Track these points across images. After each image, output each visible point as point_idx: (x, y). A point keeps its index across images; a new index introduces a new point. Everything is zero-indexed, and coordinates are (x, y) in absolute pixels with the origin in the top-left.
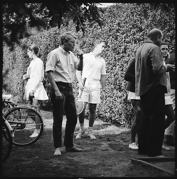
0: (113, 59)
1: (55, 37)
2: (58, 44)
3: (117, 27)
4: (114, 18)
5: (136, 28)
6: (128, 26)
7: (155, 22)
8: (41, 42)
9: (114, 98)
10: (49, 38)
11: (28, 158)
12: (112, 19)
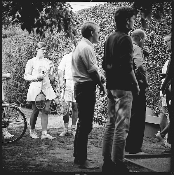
6: (110, 26)
7: (137, 23)
8: (25, 42)
10: (33, 38)
11: (11, 156)
12: (95, 19)
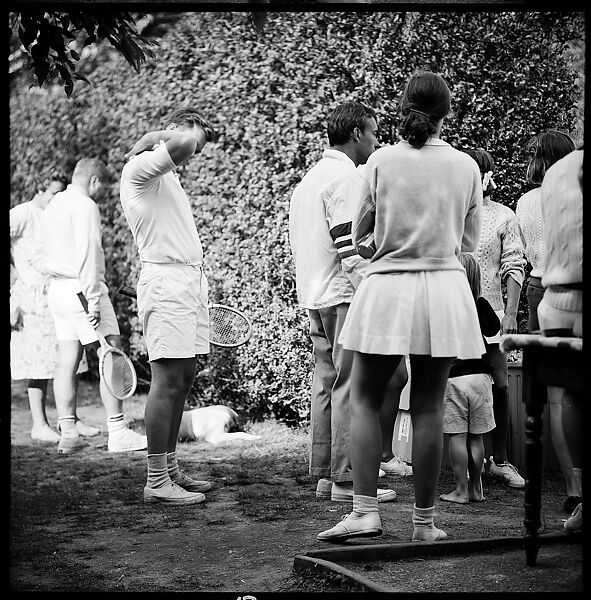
0: (263, 190)
1: (72, 117)
2: (84, 140)
3: (273, 76)
4: (262, 42)
5: (335, 78)
7: (400, 54)
9: (271, 327)
12: (255, 46)
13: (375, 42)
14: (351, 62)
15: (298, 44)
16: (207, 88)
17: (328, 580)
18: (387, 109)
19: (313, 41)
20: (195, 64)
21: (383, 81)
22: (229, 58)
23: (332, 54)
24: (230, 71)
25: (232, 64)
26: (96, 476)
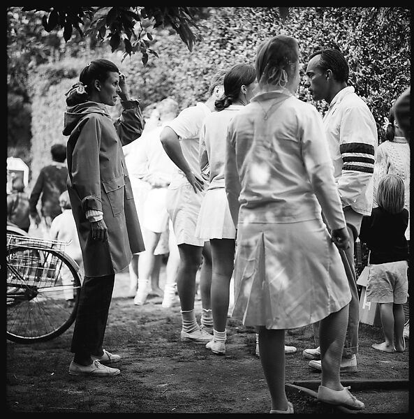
1: (143, 74)
2: (150, 90)
4: (277, 23)
6: (308, 43)
10: (131, 76)
12: (272, 26)
13: (357, 25)
14: (339, 38)
15: (302, 25)
16: (237, 55)
17: (308, 402)
18: (363, 72)
19: (313, 23)
20: (229, 39)
21: (362, 52)
22: (253, 35)
23: (326, 33)
24: (253, 44)
25: (255, 39)
26: (149, 321)
